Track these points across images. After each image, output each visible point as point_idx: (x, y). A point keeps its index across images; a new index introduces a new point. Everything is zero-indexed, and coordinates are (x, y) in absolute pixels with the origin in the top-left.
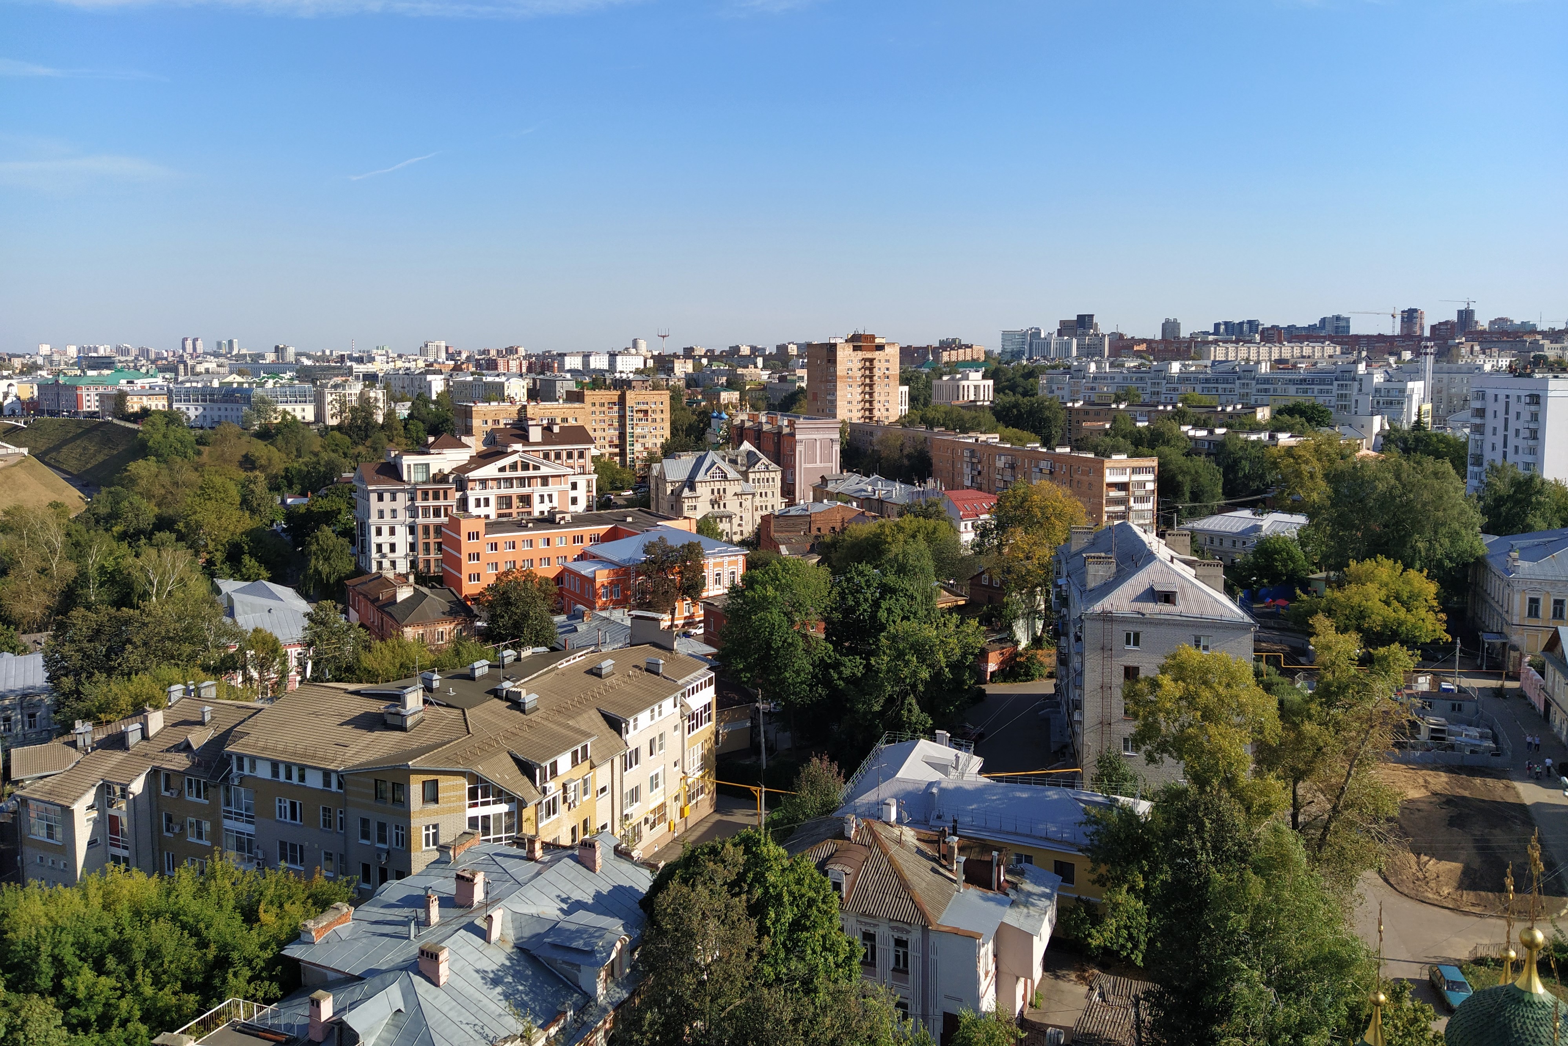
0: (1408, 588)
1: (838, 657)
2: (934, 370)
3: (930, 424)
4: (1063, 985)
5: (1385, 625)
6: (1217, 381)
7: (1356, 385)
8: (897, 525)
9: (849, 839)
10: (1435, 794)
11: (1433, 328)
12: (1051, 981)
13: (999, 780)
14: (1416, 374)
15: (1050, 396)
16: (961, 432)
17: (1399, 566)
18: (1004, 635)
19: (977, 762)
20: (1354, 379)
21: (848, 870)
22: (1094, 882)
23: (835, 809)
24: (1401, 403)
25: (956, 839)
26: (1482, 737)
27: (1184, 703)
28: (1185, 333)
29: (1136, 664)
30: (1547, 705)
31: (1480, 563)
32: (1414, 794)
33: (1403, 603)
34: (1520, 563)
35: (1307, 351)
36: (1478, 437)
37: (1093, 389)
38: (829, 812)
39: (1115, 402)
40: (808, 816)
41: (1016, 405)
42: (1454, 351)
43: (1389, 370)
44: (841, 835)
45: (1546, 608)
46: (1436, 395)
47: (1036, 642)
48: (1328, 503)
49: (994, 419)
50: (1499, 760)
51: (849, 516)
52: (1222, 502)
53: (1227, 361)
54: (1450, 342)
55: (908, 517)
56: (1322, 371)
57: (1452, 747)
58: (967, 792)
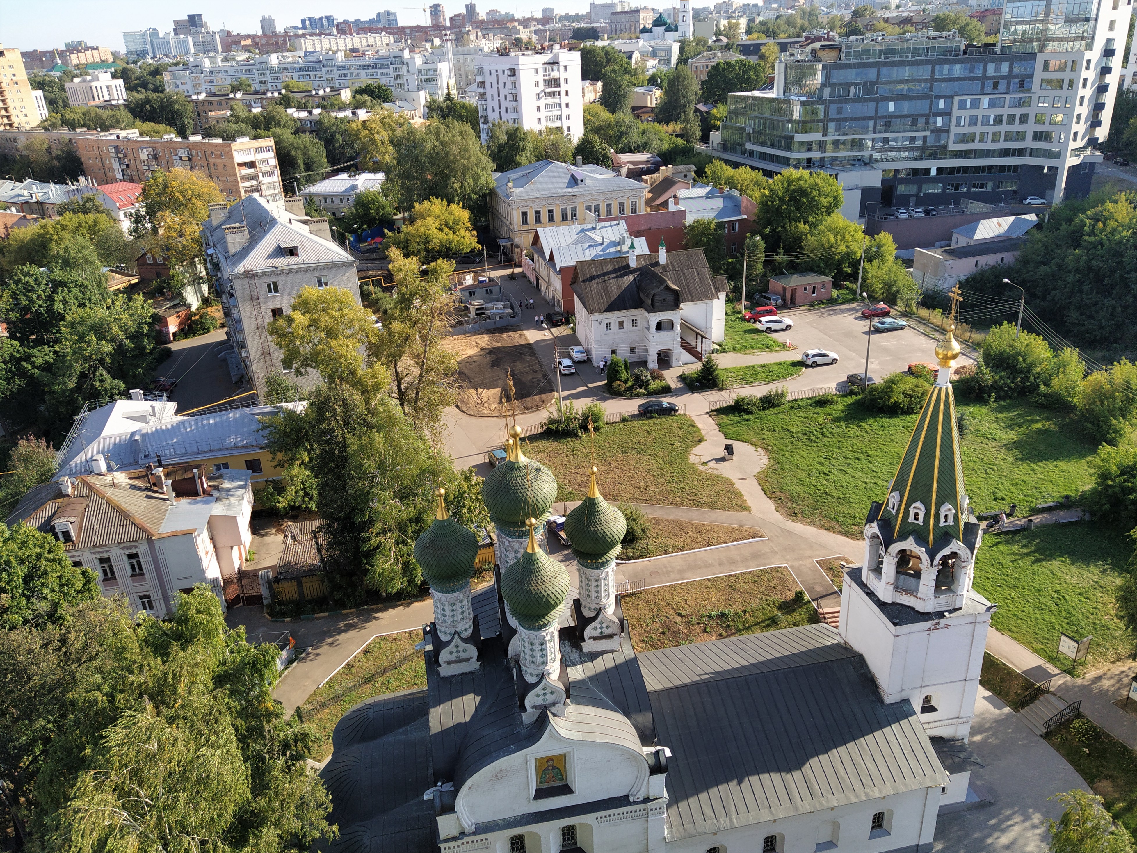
0: (452, 217)
1: (27, 350)
2: (65, 72)
3: (72, 126)
4: (268, 539)
5: (441, 245)
6: (308, 69)
7: (405, 66)
8: (58, 223)
9: (68, 496)
10: (482, 349)
11: (451, 19)
12: (258, 539)
13: (192, 415)
14: (442, 56)
15: (177, 90)
16: (102, 131)
17: (445, 202)
18: (177, 301)
19: (172, 406)
20: (403, 63)
21: (72, 519)
22: (275, 467)
23: (53, 475)
24: (435, 80)
25: (161, 469)
26: (505, 307)
27: (313, 328)
28: (280, 29)
29: (279, 306)
30: (537, 279)
31: (492, 193)
32: (471, 352)
33: (450, 228)
34: (514, 190)
35: (371, 41)
36: (483, 103)
37: (211, 82)
38: (47, 479)
39: (232, 92)
40: (29, 488)
41: (148, 101)
42: (465, 36)
43: (427, 54)
44: (60, 495)
45: (531, 218)
46: (458, 72)
47: (206, 302)
48: (395, 162)
49: (130, 116)
50: (514, 319)
51: (10, 222)
52: (329, 169)
53: (315, 52)
54: (463, 30)
55: (68, 215)
56: (383, 58)
57: (489, 318)
58: (166, 431)
